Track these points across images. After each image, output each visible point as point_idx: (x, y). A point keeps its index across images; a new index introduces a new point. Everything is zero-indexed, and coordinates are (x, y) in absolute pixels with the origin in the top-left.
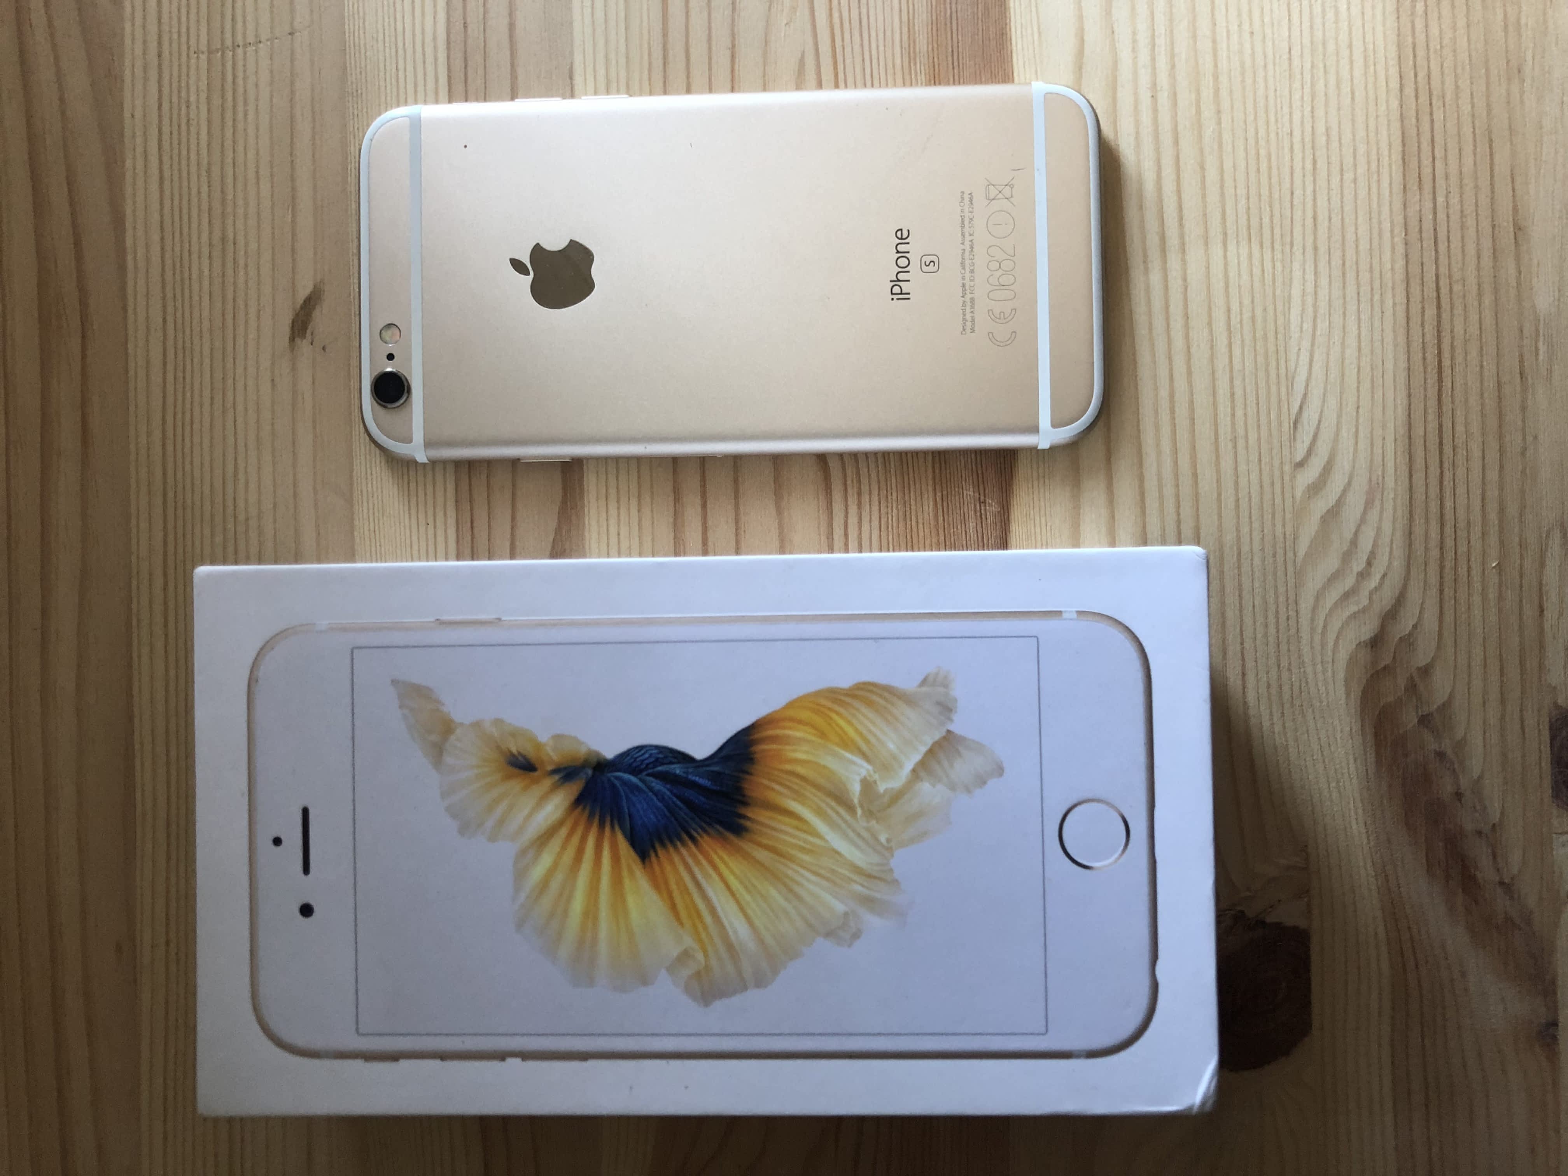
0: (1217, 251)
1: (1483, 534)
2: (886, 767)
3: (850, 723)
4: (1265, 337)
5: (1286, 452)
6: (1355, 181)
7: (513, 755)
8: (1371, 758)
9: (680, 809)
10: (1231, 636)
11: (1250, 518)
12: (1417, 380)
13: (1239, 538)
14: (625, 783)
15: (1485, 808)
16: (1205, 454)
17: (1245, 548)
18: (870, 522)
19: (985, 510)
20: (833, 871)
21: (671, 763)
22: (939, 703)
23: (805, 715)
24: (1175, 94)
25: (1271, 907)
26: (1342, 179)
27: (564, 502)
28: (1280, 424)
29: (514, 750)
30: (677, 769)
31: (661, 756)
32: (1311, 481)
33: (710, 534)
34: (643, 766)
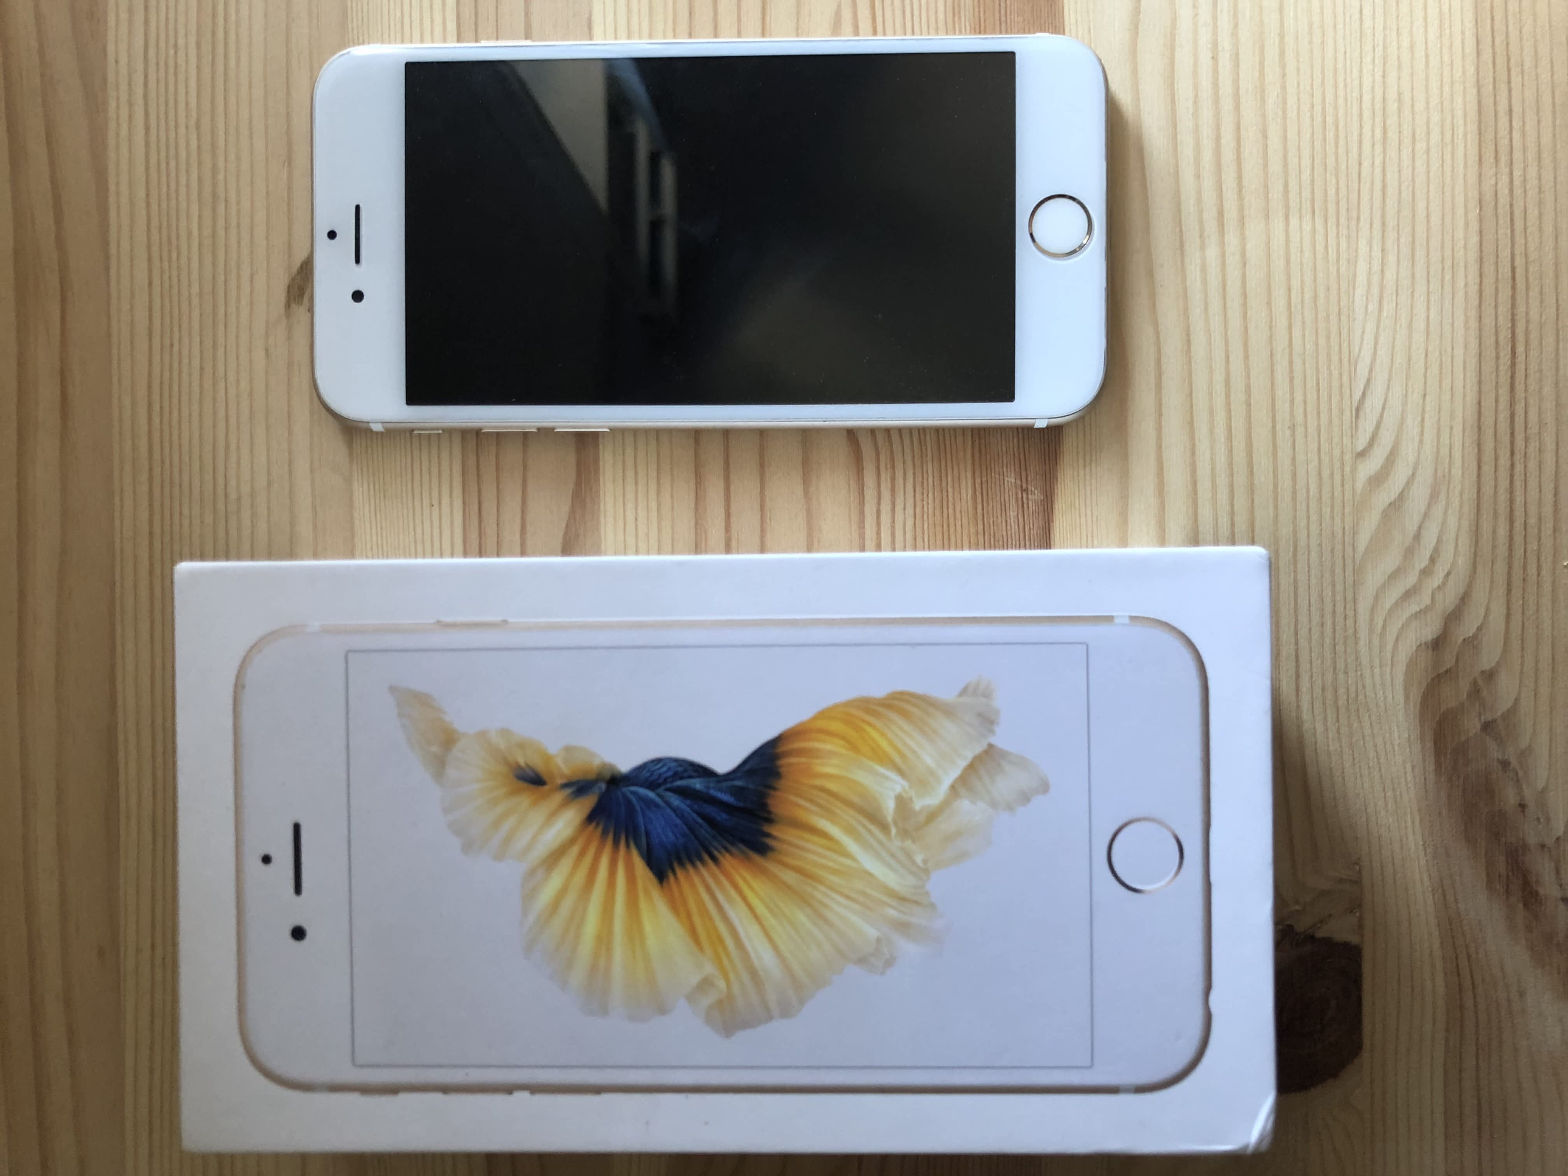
0: (1277, 225)
1: (1555, 531)
2: (923, 783)
3: (883, 735)
4: (1327, 318)
5: (1347, 441)
6: (1428, 151)
7: (519, 767)
8: (1431, 767)
9: (701, 826)
10: (1285, 636)
11: (1308, 511)
12: (1489, 366)
13: (1295, 532)
14: (641, 798)
15: (1548, 820)
16: (1261, 444)
17: (1302, 543)
18: (904, 509)
19: (1028, 499)
20: (864, 894)
21: (690, 777)
22: (980, 715)
23: (836, 726)
24: (1237, 54)
25: (1322, 922)
26: (1413, 150)
27: (578, 483)
28: (1341, 411)
29: (522, 762)
30: (697, 784)
31: (680, 769)
32: (1372, 472)
33: (733, 519)
34: (660, 781)
